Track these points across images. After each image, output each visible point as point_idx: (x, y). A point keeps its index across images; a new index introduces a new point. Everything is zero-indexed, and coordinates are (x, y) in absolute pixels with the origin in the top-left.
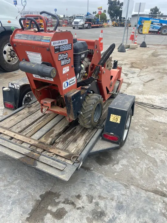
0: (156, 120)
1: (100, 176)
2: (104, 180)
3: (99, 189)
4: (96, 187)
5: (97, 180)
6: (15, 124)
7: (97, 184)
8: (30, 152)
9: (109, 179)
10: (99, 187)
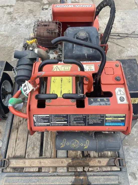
0: (130, 55)
1: (126, 149)
2: (133, 152)
3: (134, 163)
4: (130, 162)
5: (127, 155)
6: (25, 144)
7: (129, 159)
8: (75, 178)
9: (134, 148)
10: (133, 161)
